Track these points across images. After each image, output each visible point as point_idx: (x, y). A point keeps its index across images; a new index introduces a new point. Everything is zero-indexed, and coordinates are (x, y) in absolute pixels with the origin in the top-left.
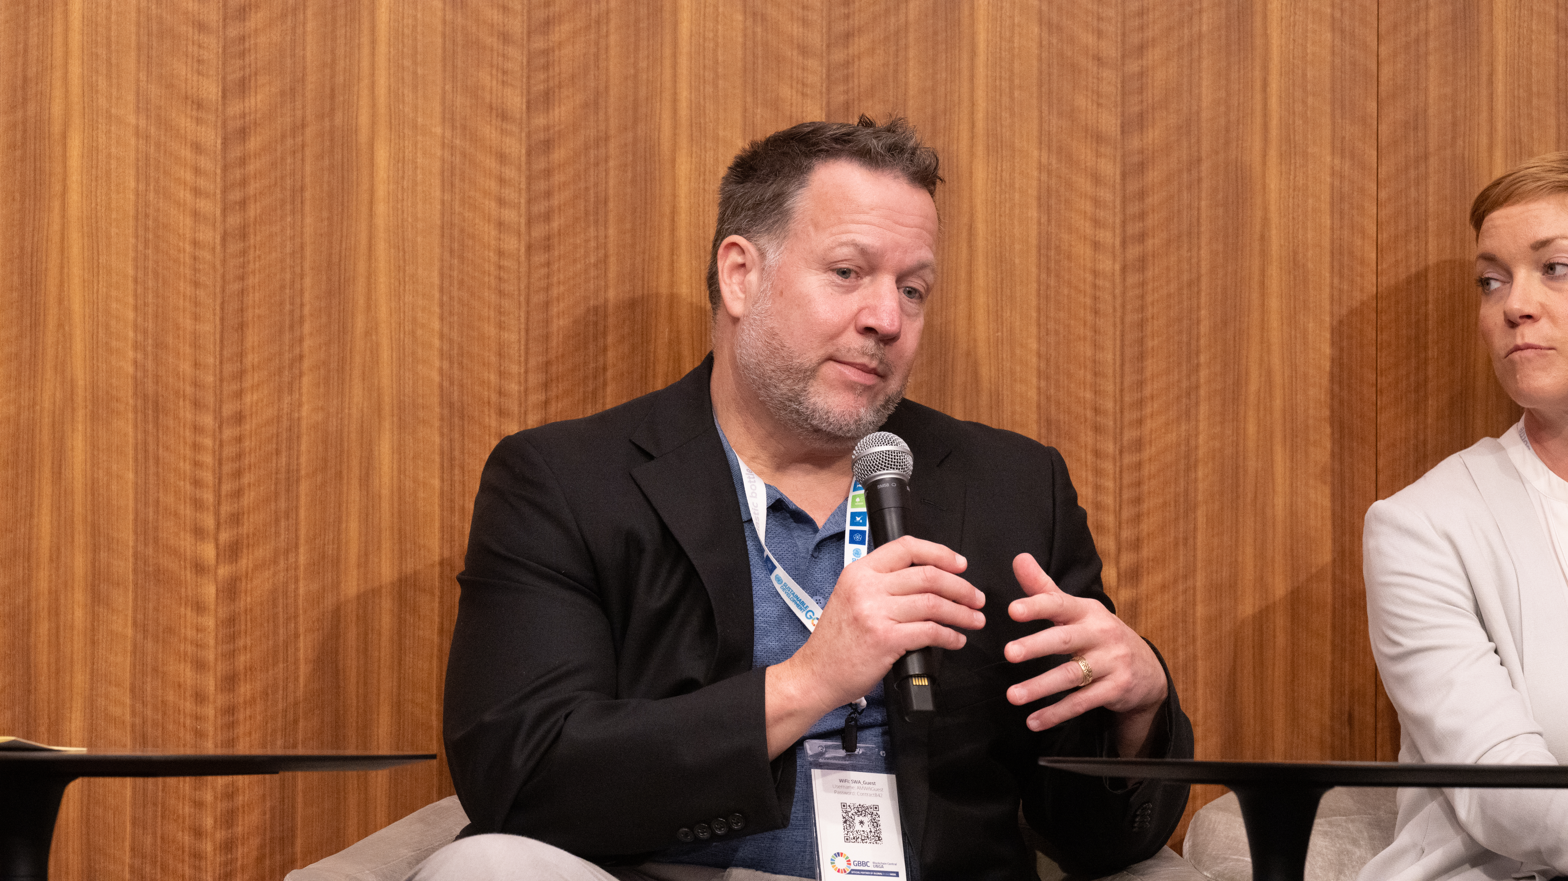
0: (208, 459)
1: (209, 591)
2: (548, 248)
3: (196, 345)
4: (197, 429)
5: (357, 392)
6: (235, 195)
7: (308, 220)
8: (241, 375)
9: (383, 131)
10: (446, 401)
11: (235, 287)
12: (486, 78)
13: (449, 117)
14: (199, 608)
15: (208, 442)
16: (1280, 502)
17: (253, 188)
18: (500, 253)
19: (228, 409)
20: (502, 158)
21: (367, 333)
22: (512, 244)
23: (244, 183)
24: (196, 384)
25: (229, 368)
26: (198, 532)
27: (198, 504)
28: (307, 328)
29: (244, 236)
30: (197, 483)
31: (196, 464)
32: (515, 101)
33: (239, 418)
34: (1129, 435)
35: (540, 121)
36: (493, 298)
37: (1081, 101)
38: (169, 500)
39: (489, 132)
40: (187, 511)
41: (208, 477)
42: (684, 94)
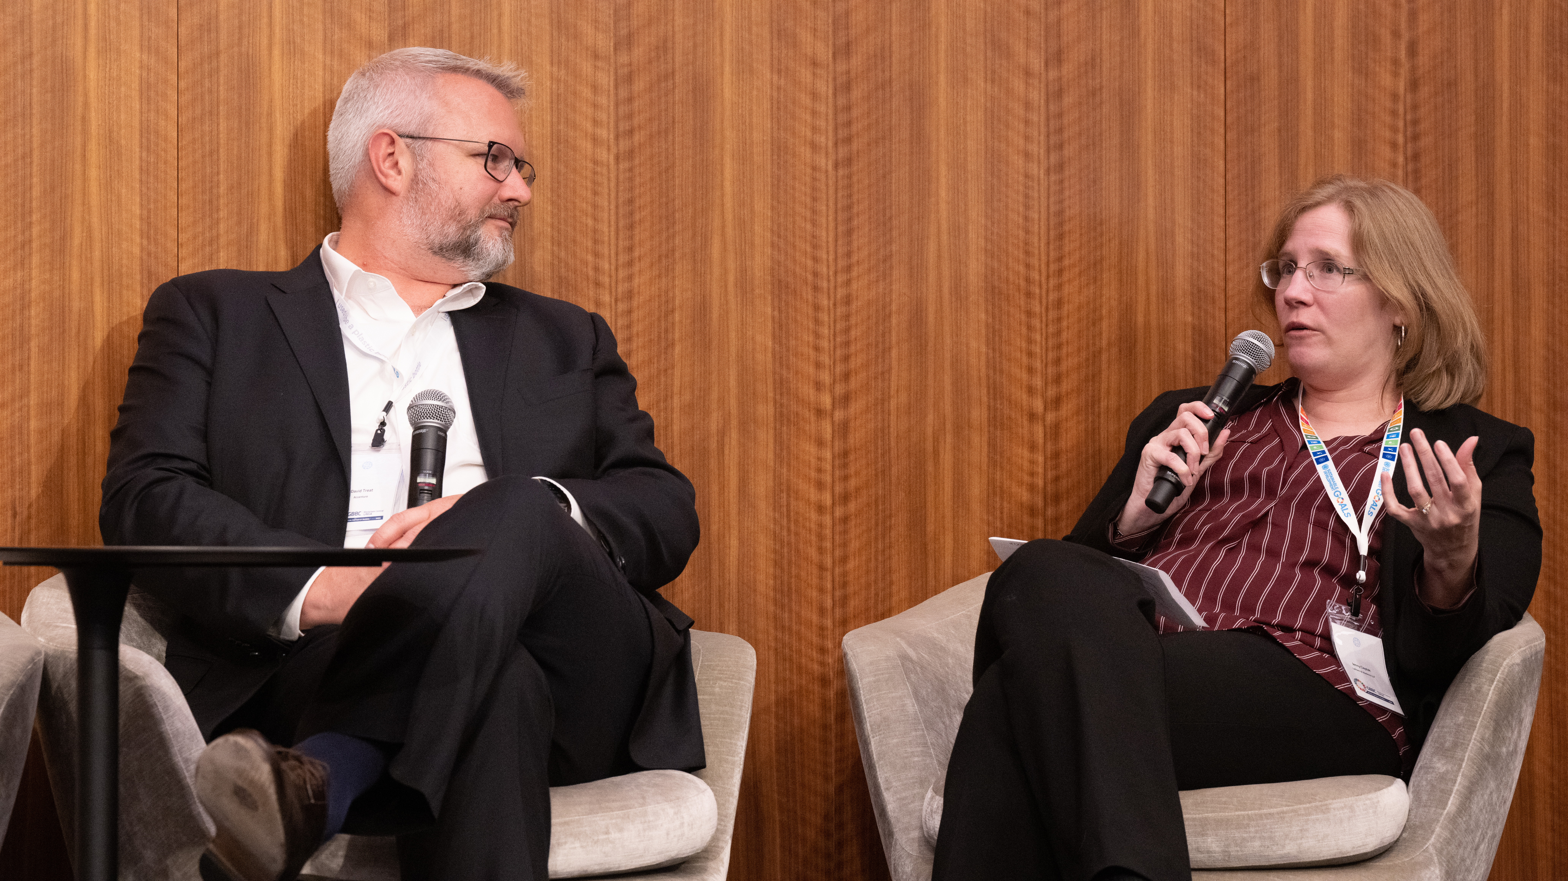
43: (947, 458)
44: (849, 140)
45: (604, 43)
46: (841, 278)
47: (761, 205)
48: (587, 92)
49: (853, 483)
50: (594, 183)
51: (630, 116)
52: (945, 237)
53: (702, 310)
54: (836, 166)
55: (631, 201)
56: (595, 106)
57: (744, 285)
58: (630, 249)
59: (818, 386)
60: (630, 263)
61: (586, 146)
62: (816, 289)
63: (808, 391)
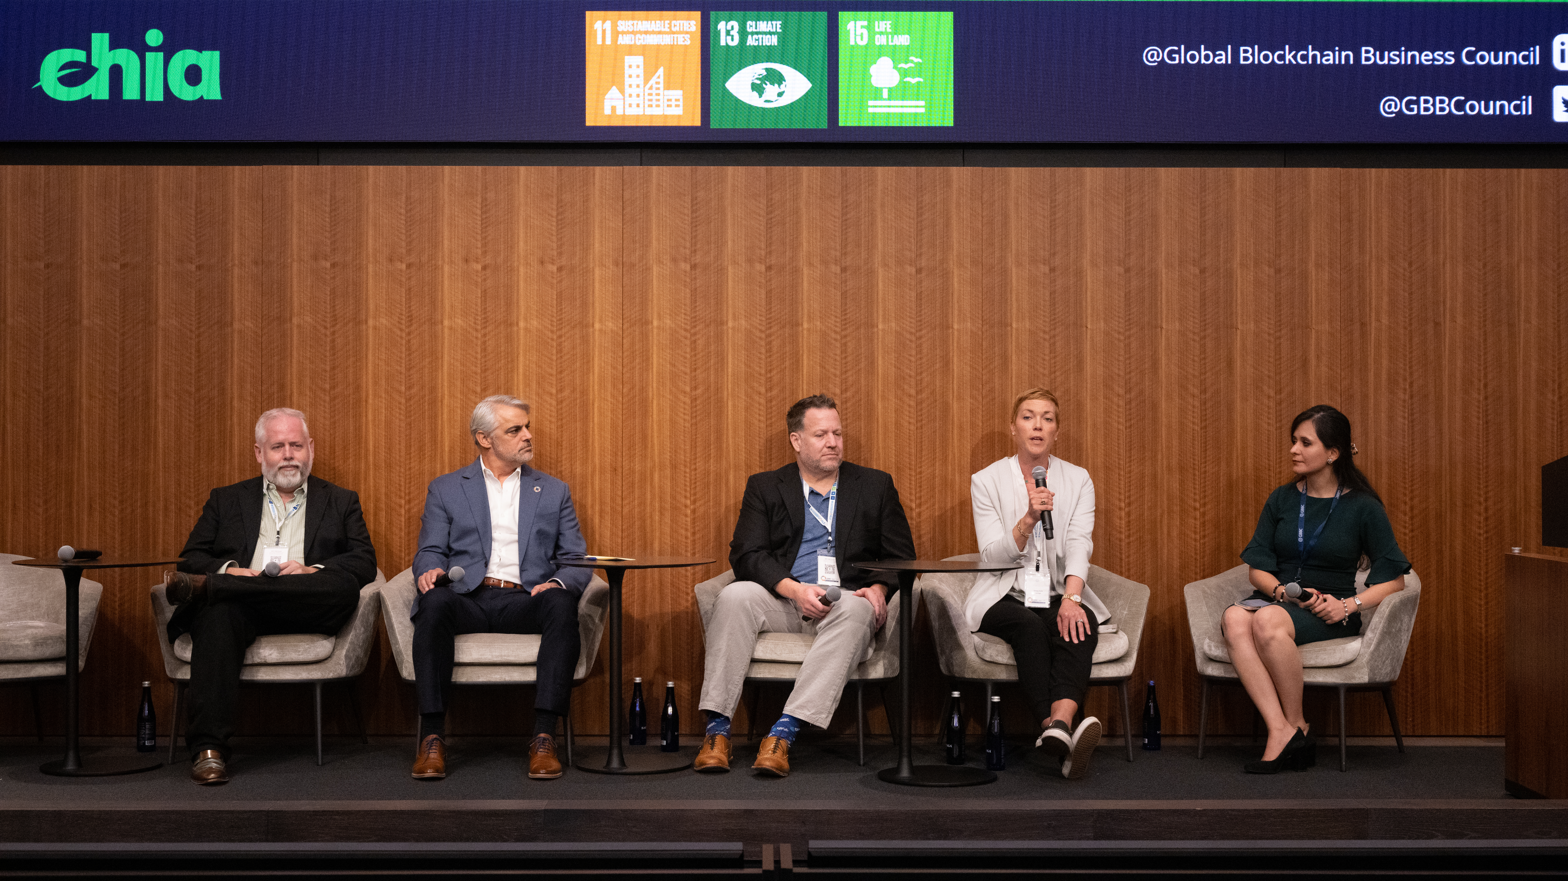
0: (688, 479)
1: (689, 512)
2: (771, 426)
3: (685, 451)
4: (685, 472)
5: (724, 462)
6: (694, 415)
7: (712, 420)
8: (696, 459)
9: (730, 398)
10: (746, 465)
11: (694, 437)
12: (755, 384)
13: (747, 395)
14: (686, 516)
15: (688, 475)
16: (957, 487)
17: (698, 413)
18: (760, 428)
19: (693, 467)
20: (760, 404)
21: (727, 448)
22: (762, 425)
23: (696, 412)
24: (685, 461)
25: (693, 457)
26: (686, 497)
27: (686, 491)
28: (712, 447)
29: (696, 424)
30: (685, 485)
31: (685, 481)
32: (763, 390)
33: (695, 469)
34: (918, 470)
35: (769, 394)
36: (758, 439)
37: (906, 387)
38: (679, 489)
39: (756, 398)
40: (683, 492)
41: (688, 484)
42: (805, 387)
43: (1240, 524)
44: (1206, 420)
45: (1121, 391)
46: (1203, 465)
47: (1175, 442)
48: (1115, 407)
49: (1207, 532)
50: (1119, 436)
51: (1130, 414)
52: (1239, 451)
53: (1154, 476)
54: (1201, 429)
55: (1131, 441)
56: (1119, 412)
57: (1169, 469)
58: (1130, 457)
59: (1195, 500)
60: (1130, 461)
61: (1116, 424)
62: (1194, 469)
63: (1191, 502)
